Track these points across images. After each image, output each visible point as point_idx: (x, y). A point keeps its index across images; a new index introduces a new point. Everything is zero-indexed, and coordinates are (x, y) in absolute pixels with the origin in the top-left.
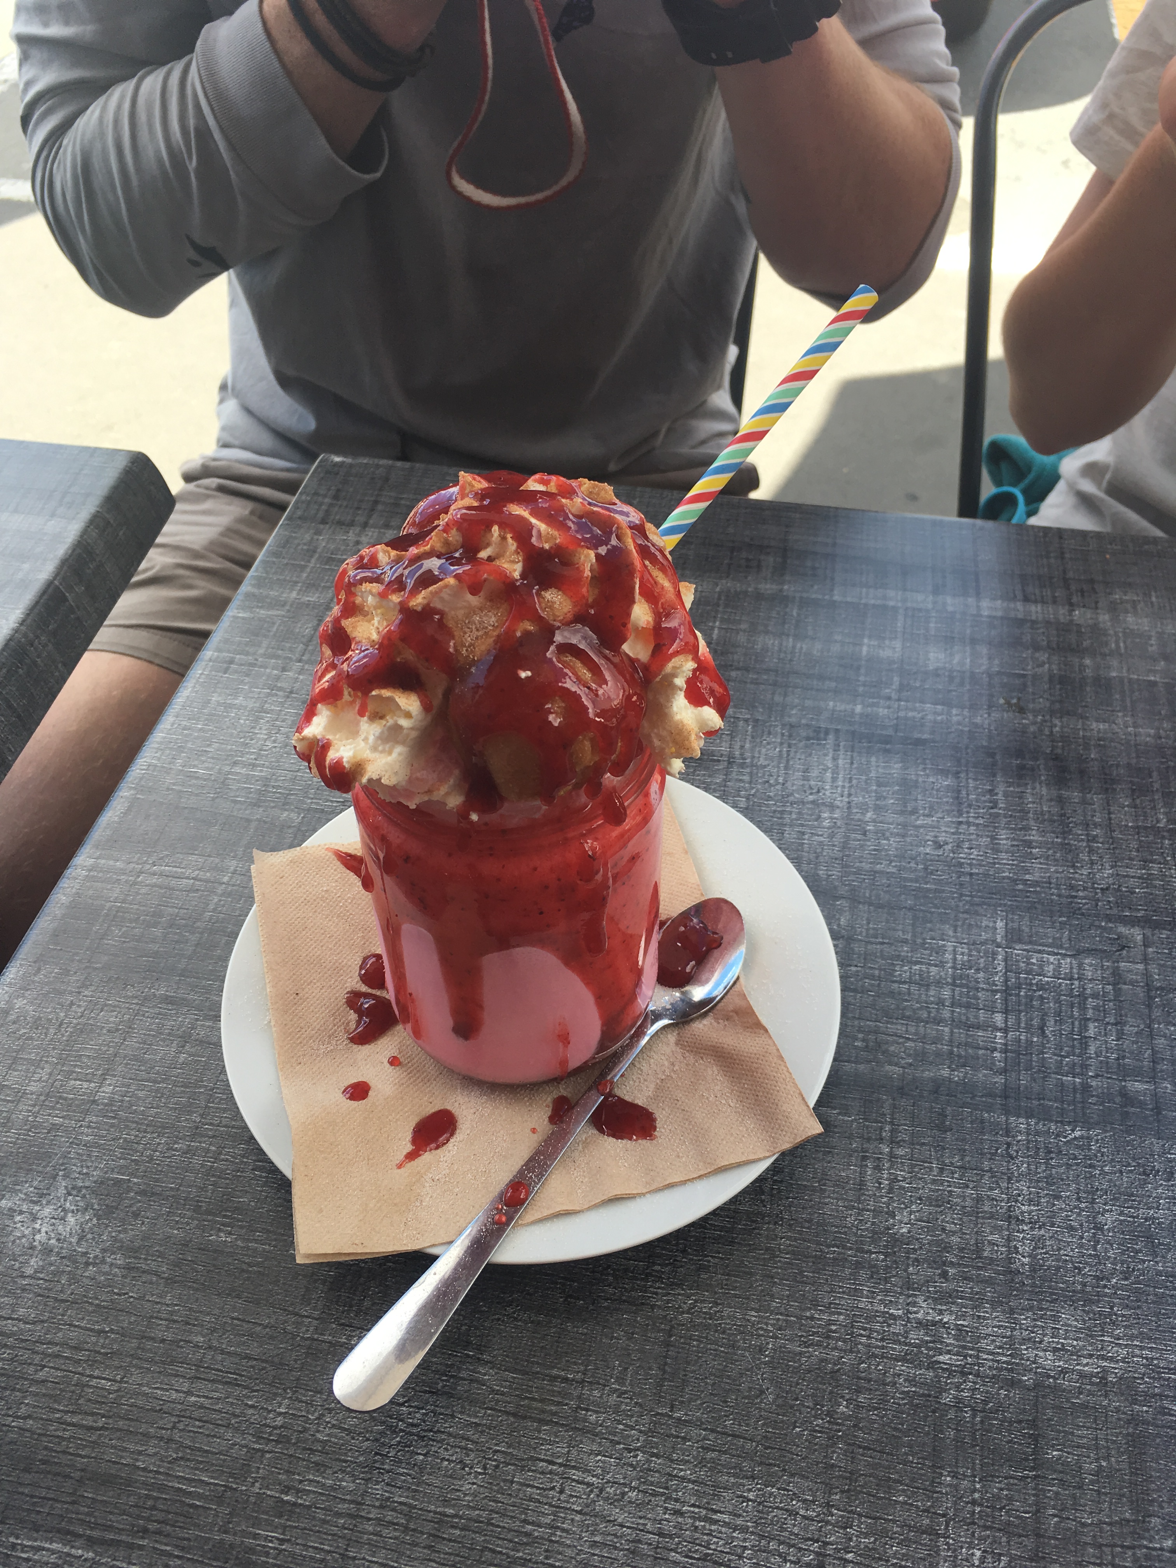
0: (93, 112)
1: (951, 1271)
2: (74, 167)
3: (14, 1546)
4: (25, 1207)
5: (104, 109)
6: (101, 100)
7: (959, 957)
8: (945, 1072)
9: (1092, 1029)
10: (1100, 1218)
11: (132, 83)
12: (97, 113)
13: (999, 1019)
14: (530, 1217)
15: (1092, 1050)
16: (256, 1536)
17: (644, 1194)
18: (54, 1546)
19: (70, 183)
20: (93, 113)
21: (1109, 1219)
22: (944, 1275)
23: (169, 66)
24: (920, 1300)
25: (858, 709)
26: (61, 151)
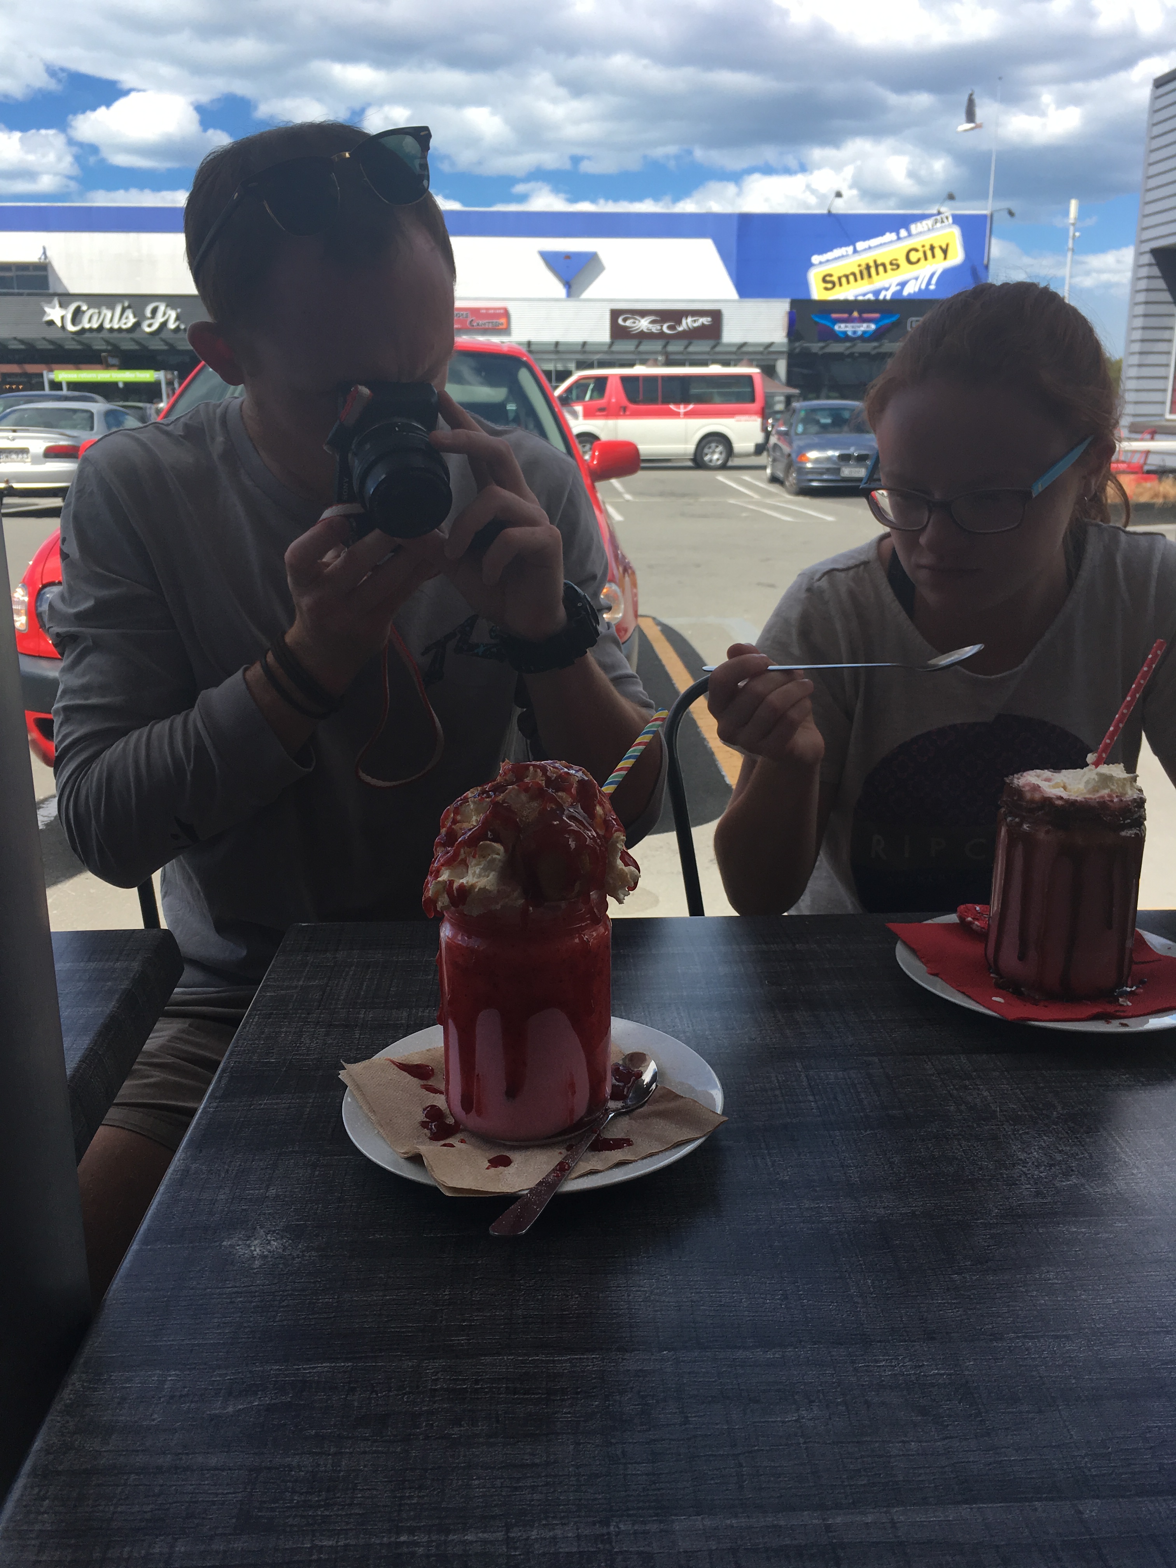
0: (117, 747)
1: (818, 1189)
2: (99, 779)
3: (298, 1369)
4: (240, 1243)
5: (127, 743)
6: (124, 739)
7: (780, 1079)
8: (789, 1120)
9: (863, 1096)
10: (891, 1160)
11: (147, 729)
12: (121, 746)
13: (811, 1098)
14: (574, 1175)
15: (865, 1102)
16: (451, 1341)
17: (637, 1161)
18: (324, 1365)
19: (94, 790)
20: (119, 745)
21: (896, 1160)
22: (816, 1191)
23: (172, 718)
24: (805, 1201)
25: (685, 994)
26: (90, 770)
